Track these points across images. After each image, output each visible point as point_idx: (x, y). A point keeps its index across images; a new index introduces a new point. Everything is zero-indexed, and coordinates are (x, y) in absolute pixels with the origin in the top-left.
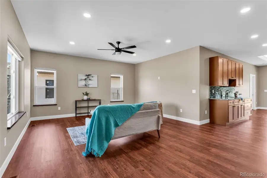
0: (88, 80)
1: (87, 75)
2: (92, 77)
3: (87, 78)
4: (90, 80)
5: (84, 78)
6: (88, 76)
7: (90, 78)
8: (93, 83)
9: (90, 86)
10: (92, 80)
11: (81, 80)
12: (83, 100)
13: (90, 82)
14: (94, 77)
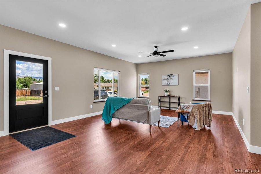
0: (169, 79)
1: (168, 75)
2: (173, 76)
3: (169, 78)
4: (171, 79)
5: (167, 77)
6: (170, 75)
7: (172, 77)
8: (174, 81)
9: (171, 84)
10: (173, 79)
11: (164, 79)
12: (164, 96)
13: (171, 81)
14: (175, 76)
